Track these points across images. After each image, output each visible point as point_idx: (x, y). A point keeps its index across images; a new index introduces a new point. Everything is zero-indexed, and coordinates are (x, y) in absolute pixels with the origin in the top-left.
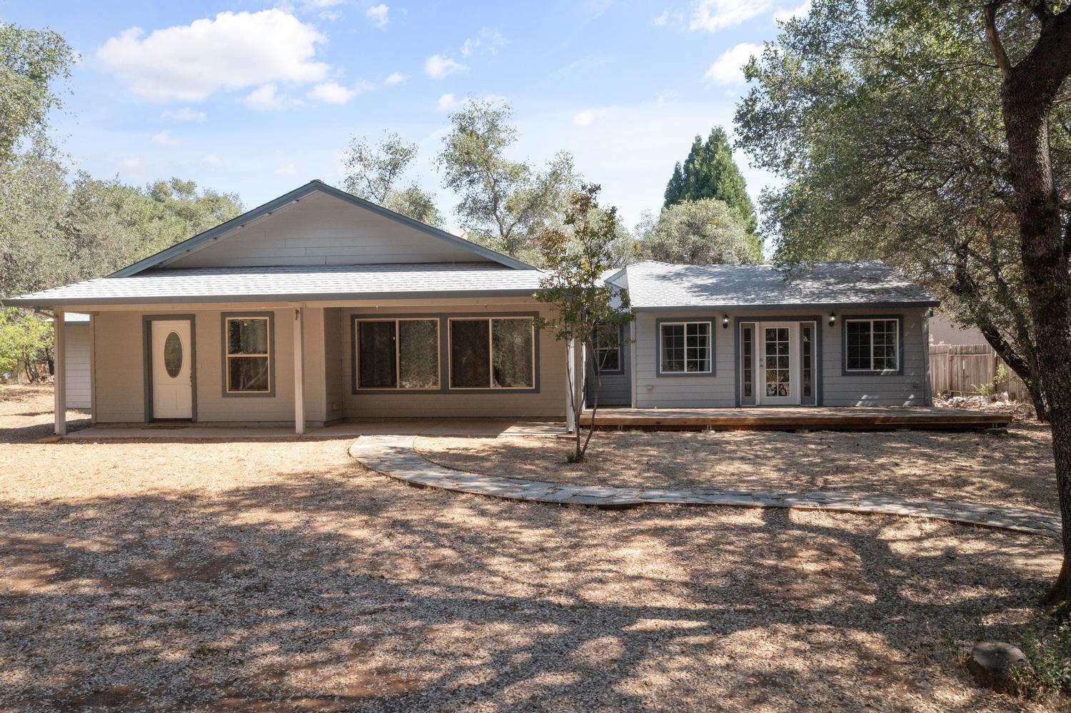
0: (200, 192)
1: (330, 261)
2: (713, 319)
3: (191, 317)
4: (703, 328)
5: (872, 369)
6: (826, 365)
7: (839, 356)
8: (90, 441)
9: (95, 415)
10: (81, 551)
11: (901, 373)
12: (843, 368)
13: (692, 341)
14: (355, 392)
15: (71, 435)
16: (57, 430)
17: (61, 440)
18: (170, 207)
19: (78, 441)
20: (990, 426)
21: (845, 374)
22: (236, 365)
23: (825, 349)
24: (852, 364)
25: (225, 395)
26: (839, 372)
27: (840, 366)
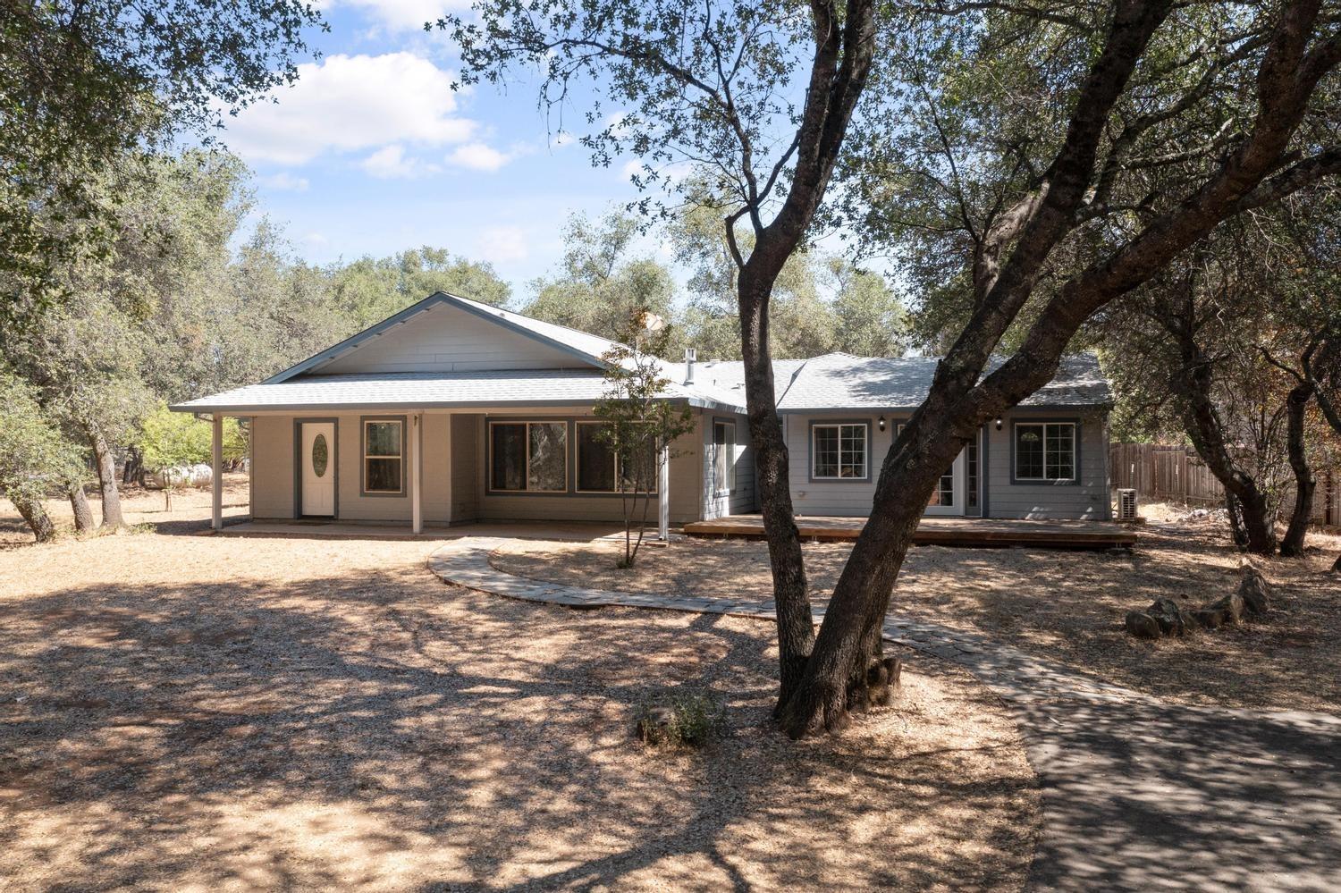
0: (451, 261)
1: (458, 367)
2: (869, 422)
3: (335, 420)
4: (859, 431)
5: (1045, 478)
6: (992, 473)
7: (1008, 464)
8: (237, 535)
9: (252, 510)
10: (145, 622)
11: (1078, 483)
12: (1012, 477)
13: (846, 445)
14: (488, 493)
15: (225, 530)
16: (213, 525)
17: (215, 533)
18: (417, 279)
19: (229, 535)
20: (1113, 545)
21: (1013, 483)
22: (374, 466)
23: (992, 456)
24: (1023, 472)
25: (362, 494)
26: (1008, 480)
27: (1008, 474)
